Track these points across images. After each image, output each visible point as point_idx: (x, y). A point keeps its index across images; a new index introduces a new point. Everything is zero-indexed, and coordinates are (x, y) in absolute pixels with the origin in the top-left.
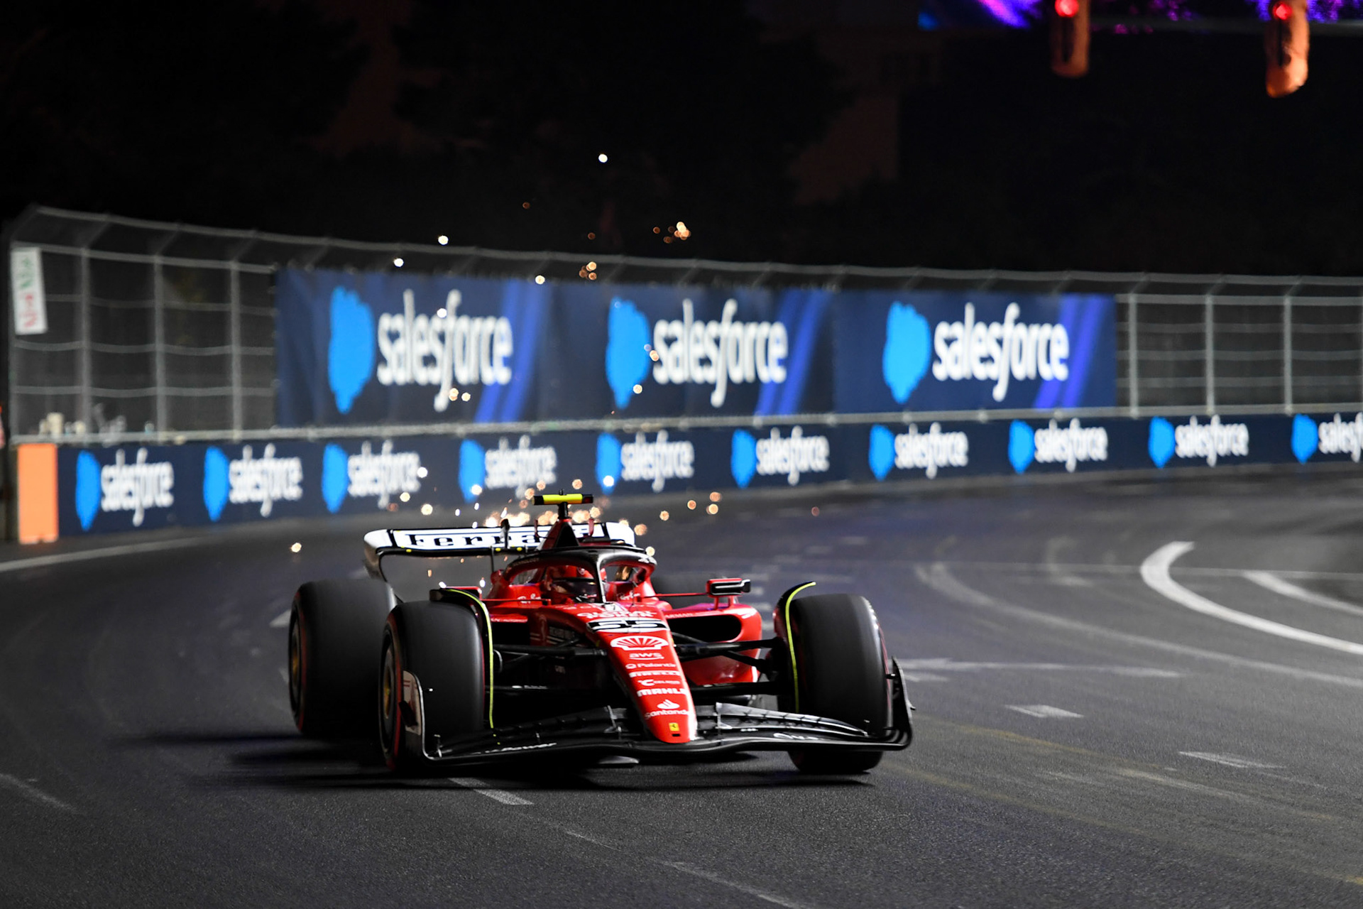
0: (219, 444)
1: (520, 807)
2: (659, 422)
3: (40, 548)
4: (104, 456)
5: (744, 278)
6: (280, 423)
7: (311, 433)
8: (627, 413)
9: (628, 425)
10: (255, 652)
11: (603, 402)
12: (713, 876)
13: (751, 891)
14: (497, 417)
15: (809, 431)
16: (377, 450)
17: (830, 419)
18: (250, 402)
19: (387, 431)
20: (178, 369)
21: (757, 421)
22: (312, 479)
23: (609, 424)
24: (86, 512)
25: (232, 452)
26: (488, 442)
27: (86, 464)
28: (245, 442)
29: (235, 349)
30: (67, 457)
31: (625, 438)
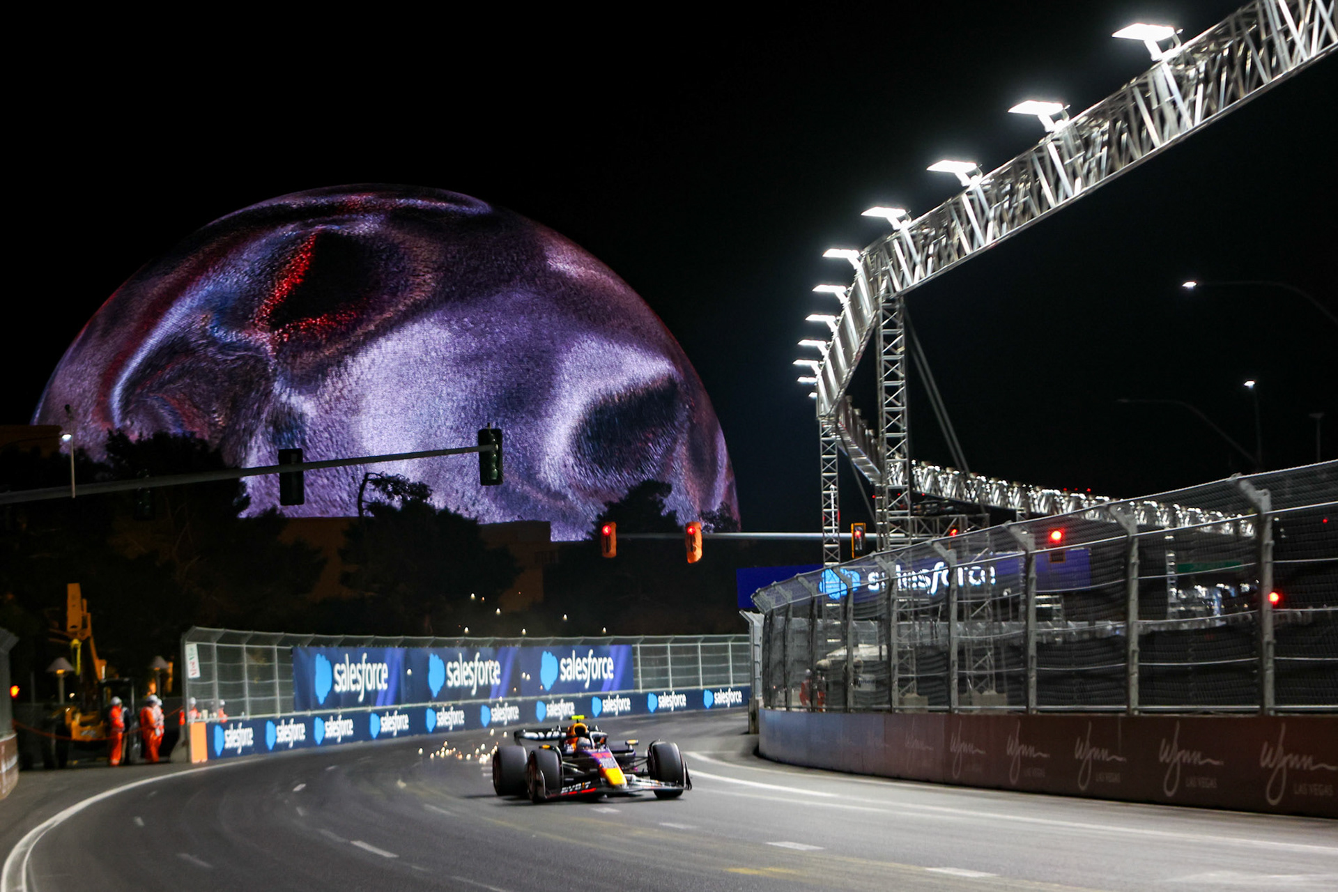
0: (272, 720)
1: (393, 858)
2: (450, 703)
3: (200, 765)
4: (225, 726)
5: (482, 644)
6: (296, 709)
7: (309, 713)
8: (438, 699)
9: (438, 704)
10: (286, 801)
11: (427, 696)
12: (472, 882)
13: (486, 886)
14: (384, 704)
15: (511, 704)
16: (335, 719)
17: (520, 699)
18: (283, 701)
19: (340, 711)
20: (255, 690)
21: (490, 701)
22: (310, 731)
23: (430, 704)
24: (219, 750)
25: (277, 722)
26: (381, 714)
27: (218, 730)
28: (282, 718)
29: (277, 681)
30: (210, 728)
31: (437, 710)
